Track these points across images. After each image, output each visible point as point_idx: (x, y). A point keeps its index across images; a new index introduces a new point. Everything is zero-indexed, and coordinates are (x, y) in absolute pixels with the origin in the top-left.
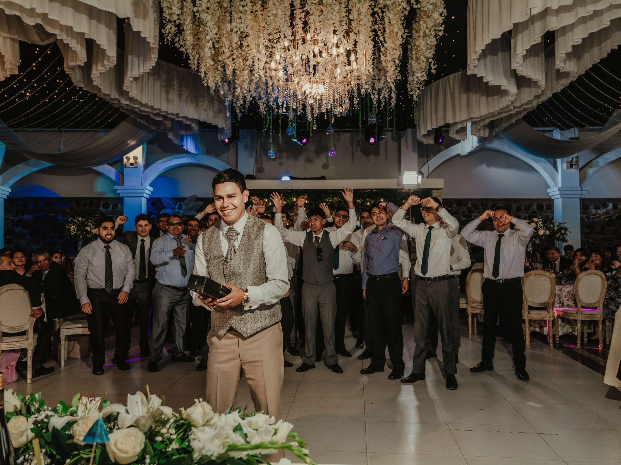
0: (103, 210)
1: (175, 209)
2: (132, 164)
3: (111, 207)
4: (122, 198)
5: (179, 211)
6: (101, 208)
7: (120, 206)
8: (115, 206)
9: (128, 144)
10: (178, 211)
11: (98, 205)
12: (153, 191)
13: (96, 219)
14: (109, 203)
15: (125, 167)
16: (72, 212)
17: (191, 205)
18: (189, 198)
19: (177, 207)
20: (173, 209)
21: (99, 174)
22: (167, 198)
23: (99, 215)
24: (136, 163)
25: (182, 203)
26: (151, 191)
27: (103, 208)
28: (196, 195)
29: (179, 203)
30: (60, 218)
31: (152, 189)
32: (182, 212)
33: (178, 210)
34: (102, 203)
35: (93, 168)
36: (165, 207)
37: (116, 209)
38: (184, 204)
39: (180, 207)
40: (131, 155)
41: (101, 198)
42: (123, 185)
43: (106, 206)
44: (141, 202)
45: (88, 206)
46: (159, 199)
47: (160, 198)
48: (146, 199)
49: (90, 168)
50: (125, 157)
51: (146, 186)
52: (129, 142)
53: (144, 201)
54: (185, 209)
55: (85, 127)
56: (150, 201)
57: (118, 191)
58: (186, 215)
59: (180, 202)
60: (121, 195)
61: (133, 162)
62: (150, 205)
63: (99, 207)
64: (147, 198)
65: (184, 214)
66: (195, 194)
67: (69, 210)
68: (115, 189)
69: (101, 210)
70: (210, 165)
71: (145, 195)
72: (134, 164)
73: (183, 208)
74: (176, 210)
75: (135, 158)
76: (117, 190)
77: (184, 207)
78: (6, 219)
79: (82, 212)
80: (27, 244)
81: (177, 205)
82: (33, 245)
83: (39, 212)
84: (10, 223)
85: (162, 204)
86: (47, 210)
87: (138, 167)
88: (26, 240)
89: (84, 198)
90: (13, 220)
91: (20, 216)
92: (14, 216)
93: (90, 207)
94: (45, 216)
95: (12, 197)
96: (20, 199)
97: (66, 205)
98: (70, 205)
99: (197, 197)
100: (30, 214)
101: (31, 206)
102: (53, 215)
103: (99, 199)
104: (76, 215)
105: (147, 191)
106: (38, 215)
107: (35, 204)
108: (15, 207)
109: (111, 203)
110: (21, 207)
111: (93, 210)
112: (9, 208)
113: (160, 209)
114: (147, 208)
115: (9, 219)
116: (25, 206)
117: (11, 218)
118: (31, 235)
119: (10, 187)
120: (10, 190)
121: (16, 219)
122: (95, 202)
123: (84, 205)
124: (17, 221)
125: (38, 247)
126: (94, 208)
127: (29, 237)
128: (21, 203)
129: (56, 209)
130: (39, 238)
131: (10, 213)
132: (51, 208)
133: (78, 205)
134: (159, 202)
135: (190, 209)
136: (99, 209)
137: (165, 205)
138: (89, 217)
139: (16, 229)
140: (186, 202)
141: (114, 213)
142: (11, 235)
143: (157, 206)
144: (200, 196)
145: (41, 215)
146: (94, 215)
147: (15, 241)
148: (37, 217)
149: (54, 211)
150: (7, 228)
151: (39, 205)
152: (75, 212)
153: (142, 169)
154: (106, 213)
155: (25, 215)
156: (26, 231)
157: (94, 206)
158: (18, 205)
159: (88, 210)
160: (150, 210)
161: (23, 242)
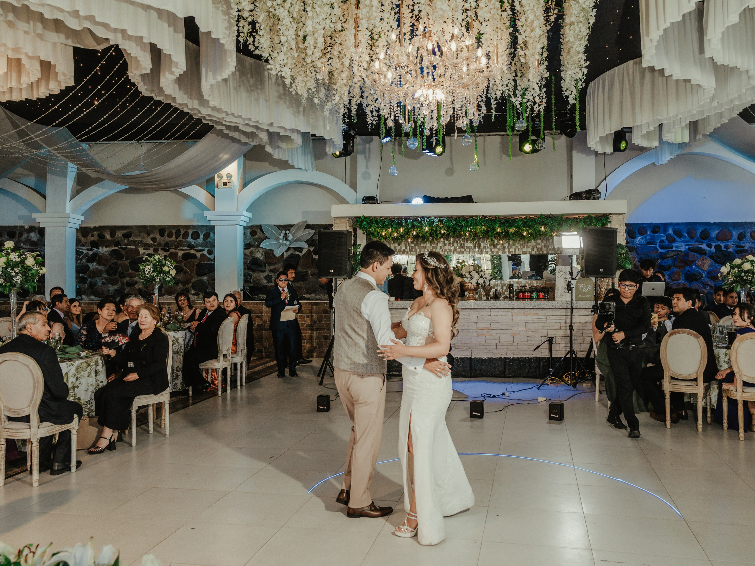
0: (193, 242)
1: (280, 239)
2: (225, 184)
3: (201, 237)
4: (213, 227)
5: (285, 242)
6: (190, 239)
7: (211, 234)
8: (207, 236)
9: (220, 159)
10: (283, 243)
11: (186, 235)
13: (183, 252)
14: (199, 232)
15: (217, 187)
16: (156, 244)
17: (299, 235)
18: (297, 225)
19: (281, 237)
20: (277, 239)
21: (186, 196)
22: (268, 226)
23: (187, 248)
24: (230, 182)
25: (288, 232)
26: (250, 218)
27: (192, 238)
28: (306, 221)
29: (284, 232)
30: (141, 250)
31: (250, 215)
32: (288, 243)
33: (283, 240)
34: (190, 233)
35: (180, 190)
36: (266, 238)
37: (208, 240)
38: (290, 233)
39: (286, 238)
40: (224, 172)
41: (190, 226)
42: (214, 210)
43: (196, 236)
44: (237, 231)
45: (174, 236)
46: (260, 227)
47: (260, 226)
49: (177, 190)
50: (216, 175)
51: (242, 212)
52: (221, 156)
53: (240, 231)
54: (292, 239)
55: (168, 139)
56: (249, 230)
57: (208, 219)
58: (293, 248)
59: (286, 231)
60: (212, 223)
61: (227, 181)
62: (249, 235)
63: (187, 238)
64: (244, 227)
65: (291, 246)
66: (304, 220)
67: (151, 242)
69: (190, 242)
70: (321, 184)
71: (241, 223)
72: (228, 184)
73: (289, 238)
74: (281, 241)
75: (229, 176)
76: (206, 216)
77: (290, 237)
78: (78, 253)
79: (167, 244)
80: (103, 283)
81: (282, 235)
82: (109, 285)
83: (117, 244)
84: (83, 257)
85: (263, 233)
86: (126, 241)
87: (233, 187)
88: (102, 279)
89: (169, 227)
90: (87, 254)
91: (95, 249)
92: (88, 249)
93: (177, 238)
94: (124, 249)
95: (86, 225)
96: (95, 228)
97: (148, 235)
98: (152, 236)
99: (308, 223)
100: (106, 247)
101: (108, 237)
102: (134, 247)
103: (187, 227)
104: (160, 248)
105: (243, 218)
106: (116, 248)
107: (112, 235)
108: (90, 238)
109: (202, 232)
110: (95, 238)
111: (180, 241)
112: (83, 239)
113: (260, 240)
114: (245, 238)
115: (82, 253)
116: (101, 236)
117: (85, 252)
118: (107, 272)
119: (82, 215)
120: (82, 218)
121: (91, 253)
122: (183, 231)
123: (170, 236)
124: (91, 255)
125: (116, 287)
126: (181, 239)
127: (105, 275)
128: (96, 233)
129: (136, 241)
130: (117, 276)
131: (83, 245)
132: (131, 239)
133: (162, 235)
134: (259, 230)
135: (298, 240)
136: (187, 240)
137: (266, 234)
138: (175, 251)
139: (90, 265)
140: (293, 230)
141: (205, 244)
142: (85, 273)
143: (257, 236)
144: (311, 222)
145: (119, 248)
146: (181, 248)
147: (89, 280)
148: (114, 251)
149: (134, 243)
150: (80, 263)
151: (116, 236)
152: (159, 244)
153: (237, 189)
154: (195, 245)
155: (101, 248)
156: (100, 268)
157: (181, 236)
158: (92, 236)
159: (174, 242)
160: (249, 241)
161: (98, 281)
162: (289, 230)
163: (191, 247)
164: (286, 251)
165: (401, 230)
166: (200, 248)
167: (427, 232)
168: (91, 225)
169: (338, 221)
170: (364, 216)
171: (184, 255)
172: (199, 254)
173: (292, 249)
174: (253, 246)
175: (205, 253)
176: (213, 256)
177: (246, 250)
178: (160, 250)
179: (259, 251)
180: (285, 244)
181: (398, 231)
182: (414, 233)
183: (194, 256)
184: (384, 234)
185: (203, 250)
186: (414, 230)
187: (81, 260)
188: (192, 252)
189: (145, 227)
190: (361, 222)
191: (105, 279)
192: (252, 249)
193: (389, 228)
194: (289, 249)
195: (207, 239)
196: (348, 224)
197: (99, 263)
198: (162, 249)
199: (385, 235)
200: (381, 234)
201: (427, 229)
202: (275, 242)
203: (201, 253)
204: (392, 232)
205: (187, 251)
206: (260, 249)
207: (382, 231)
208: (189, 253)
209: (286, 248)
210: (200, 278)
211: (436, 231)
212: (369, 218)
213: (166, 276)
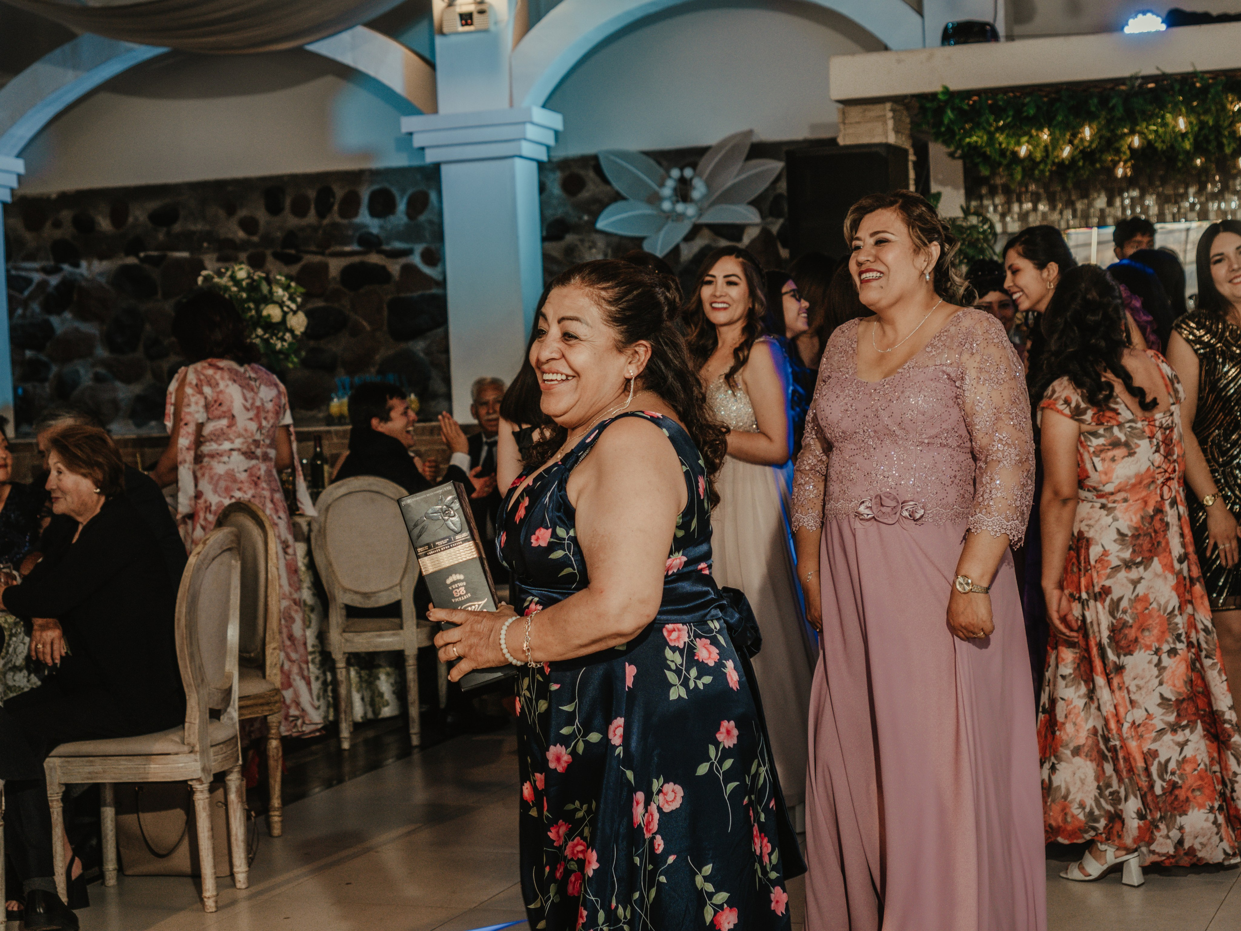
0: (374, 225)
1: (662, 199)
2: (466, 18)
3: (402, 207)
4: (436, 168)
5: (680, 207)
6: (364, 217)
7: (433, 196)
8: (417, 203)
10: (673, 210)
11: (350, 205)
12: (559, 126)
13: (344, 262)
14: (393, 190)
15: (442, 33)
16: (255, 238)
17: (727, 181)
18: (721, 146)
19: (667, 191)
20: (654, 199)
22: (624, 155)
23: (355, 247)
24: (482, 12)
25: (688, 173)
26: (557, 133)
27: (373, 213)
28: (750, 132)
29: (675, 173)
31: (556, 120)
32: (690, 210)
33: (675, 203)
34: (365, 195)
35: (312, 48)
36: (618, 197)
37: (422, 218)
38: (696, 174)
39: (683, 192)
42: (435, 110)
43: (382, 204)
44: (513, 178)
45: (312, 211)
46: (593, 162)
47: (595, 158)
48: (534, 165)
49: (300, 51)
51: (529, 110)
53: (525, 177)
54: (705, 197)
56: (558, 175)
57: (418, 142)
58: (710, 227)
59: (682, 169)
60: (431, 157)
61: (471, 8)
62: (556, 190)
63: (356, 214)
64: (541, 165)
65: (703, 220)
66: (743, 127)
67: (241, 234)
68: (405, 129)
69: (364, 226)
71: (527, 149)
72: (476, 17)
73: (696, 194)
74: (666, 206)
76: (411, 134)
77: (699, 190)
78: (14, 283)
79: (291, 238)
80: (98, 378)
81: (670, 184)
82: (118, 384)
83: (133, 248)
84: (31, 297)
85: (606, 181)
86: (161, 236)
87: (493, 28)
88: (93, 365)
89: (295, 179)
90: (43, 284)
91: (66, 267)
92: (44, 270)
93: (321, 215)
94: (155, 262)
95: (33, 190)
96: (66, 199)
97: (231, 211)
98: (243, 213)
99: (755, 139)
100: (101, 258)
101: (105, 224)
102: (185, 254)
103: (354, 177)
104: (269, 252)
105: (531, 132)
106: (131, 260)
107: (118, 217)
108: (49, 233)
109: (403, 191)
110: (66, 232)
111: (334, 225)
112: (28, 236)
113: (597, 207)
114: (543, 205)
115: (29, 281)
116: (84, 225)
117: (37, 277)
118: (109, 342)
119: (19, 156)
120: (19, 166)
121: (54, 280)
122: (339, 192)
123: (300, 210)
124: (57, 287)
125: (136, 389)
126: (338, 219)
127: (101, 352)
128: (66, 215)
129: (194, 233)
130: (140, 354)
131: (31, 257)
132: (177, 228)
133: (274, 208)
134: (591, 174)
135: (728, 197)
136: (358, 220)
137: (617, 186)
138: (317, 259)
139: (55, 320)
140: (708, 165)
141: (412, 233)
142: (39, 348)
143: (585, 194)
144: (767, 134)
145: (142, 260)
146: (338, 248)
147: (55, 369)
148: (125, 270)
149: (188, 240)
150: (23, 316)
151: (131, 220)
152: (267, 240)
153: (508, 33)
154: (383, 235)
155: (84, 264)
156: (90, 328)
157: (336, 208)
158: (57, 225)
159: (315, 229)
160: (560, 212)
161: (82, 371)
162: (694, 166)
163: (370, 243)
164: (689, 238)
165: (1087, 132)
166: (398, 245)
167: (1184, 135)
168: (53, 188)
169: (855, 113)
170: (946, 91)
171: (346, 272)
172: (395, 268)
173: (706, 232)
174: (575, 228)
175: (416, 259)
176: (439, 268)
177: (549, 245)
178: (270, 259)
179: (593, 245)
180: (681, 217)
181: (1074, 135)
182: (1136, 141)
183: (380, 275)
184: (1023, 151)
185: (408, 252)
186: (1132, 132)
187: (25, 304)
188: (374, 259)
189: (219, 185)
190: (939, 111)
191: (103, 363)
192: (570, 238)
193: (1040, 129)
194: (695, 231)
195: (421, 212)
196: (890, 124)
197: (82, 315)
198: (277, 256)
199: (1030, 156)
200: (1015, 154)
201: (1182, 124)
202: (645, 210)
203: (403, 261)
204: (1055, 143)
205: (356, 259)
206: (596, 237)
207: (1019, 143)
208: (363, 264)
209: (685, 228)
210: (403, 346)
211: (1217, 129)
212: (967, 94)
213: (273, 334)
